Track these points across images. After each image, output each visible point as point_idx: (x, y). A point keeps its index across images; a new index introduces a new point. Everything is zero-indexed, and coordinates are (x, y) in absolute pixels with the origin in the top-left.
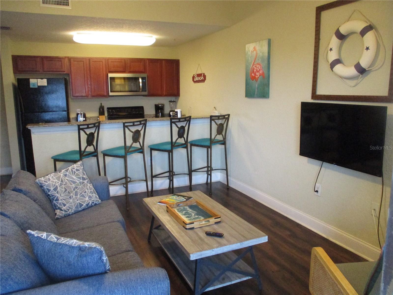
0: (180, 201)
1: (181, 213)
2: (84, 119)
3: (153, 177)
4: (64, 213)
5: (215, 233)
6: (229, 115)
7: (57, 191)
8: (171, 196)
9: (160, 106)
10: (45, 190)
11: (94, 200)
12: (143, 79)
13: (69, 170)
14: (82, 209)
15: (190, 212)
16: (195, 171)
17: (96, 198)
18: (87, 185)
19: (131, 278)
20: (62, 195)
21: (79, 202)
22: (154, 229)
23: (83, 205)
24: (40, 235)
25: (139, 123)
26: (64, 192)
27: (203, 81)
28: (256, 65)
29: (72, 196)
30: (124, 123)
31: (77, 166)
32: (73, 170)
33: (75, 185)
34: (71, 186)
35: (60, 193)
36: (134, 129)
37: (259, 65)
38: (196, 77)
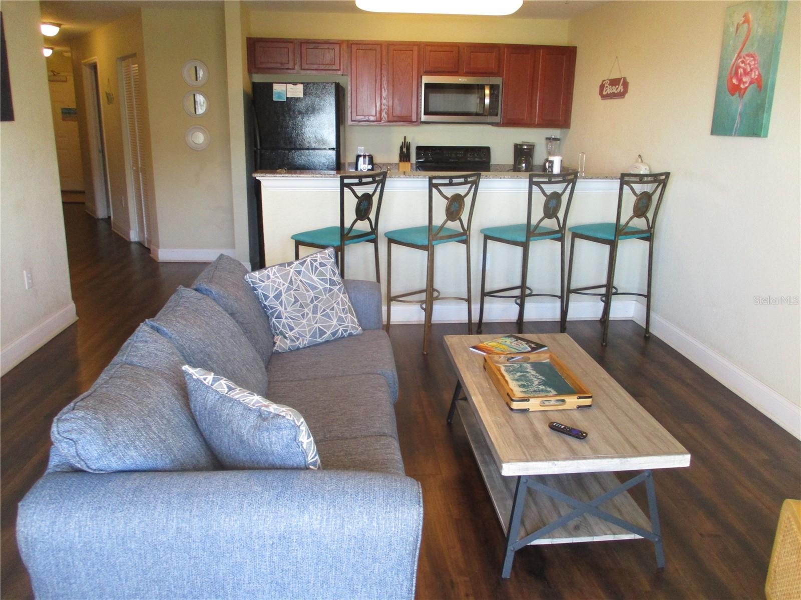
0: (516, 351)
1: (512, 376)
2: (370, 167)
3: (484, 294)
4: (290, 343)
5: (569, 428)
6: (667, 175)
7: (280, 300)
8: (504, 337)
9: (525, 147)
10: (260, 297)
11: (347, 327)
12: (493, 88)
13: (307, 262)
14: (323, 340)
15: (532, 377)
16: (576, 291)
17: (353, 322)
18: (338, 296)
19: (345, 489)
20: (289, 309)
21: (318, 327)
22: (461, 399)
23: (326, 333)
24: (202, 378)
25: (462, 180)
26: (293, 304)
27: (621, 95)
28: (744, 58)
29: (308, 314)
30: (431, 179)
31: (321, 257)
32: (315, 264)
33: (314, 293)
34: (307, 293)
35: (285, 304)
36: (449, 192)
37: (752, 59)
38: (607, 87)
